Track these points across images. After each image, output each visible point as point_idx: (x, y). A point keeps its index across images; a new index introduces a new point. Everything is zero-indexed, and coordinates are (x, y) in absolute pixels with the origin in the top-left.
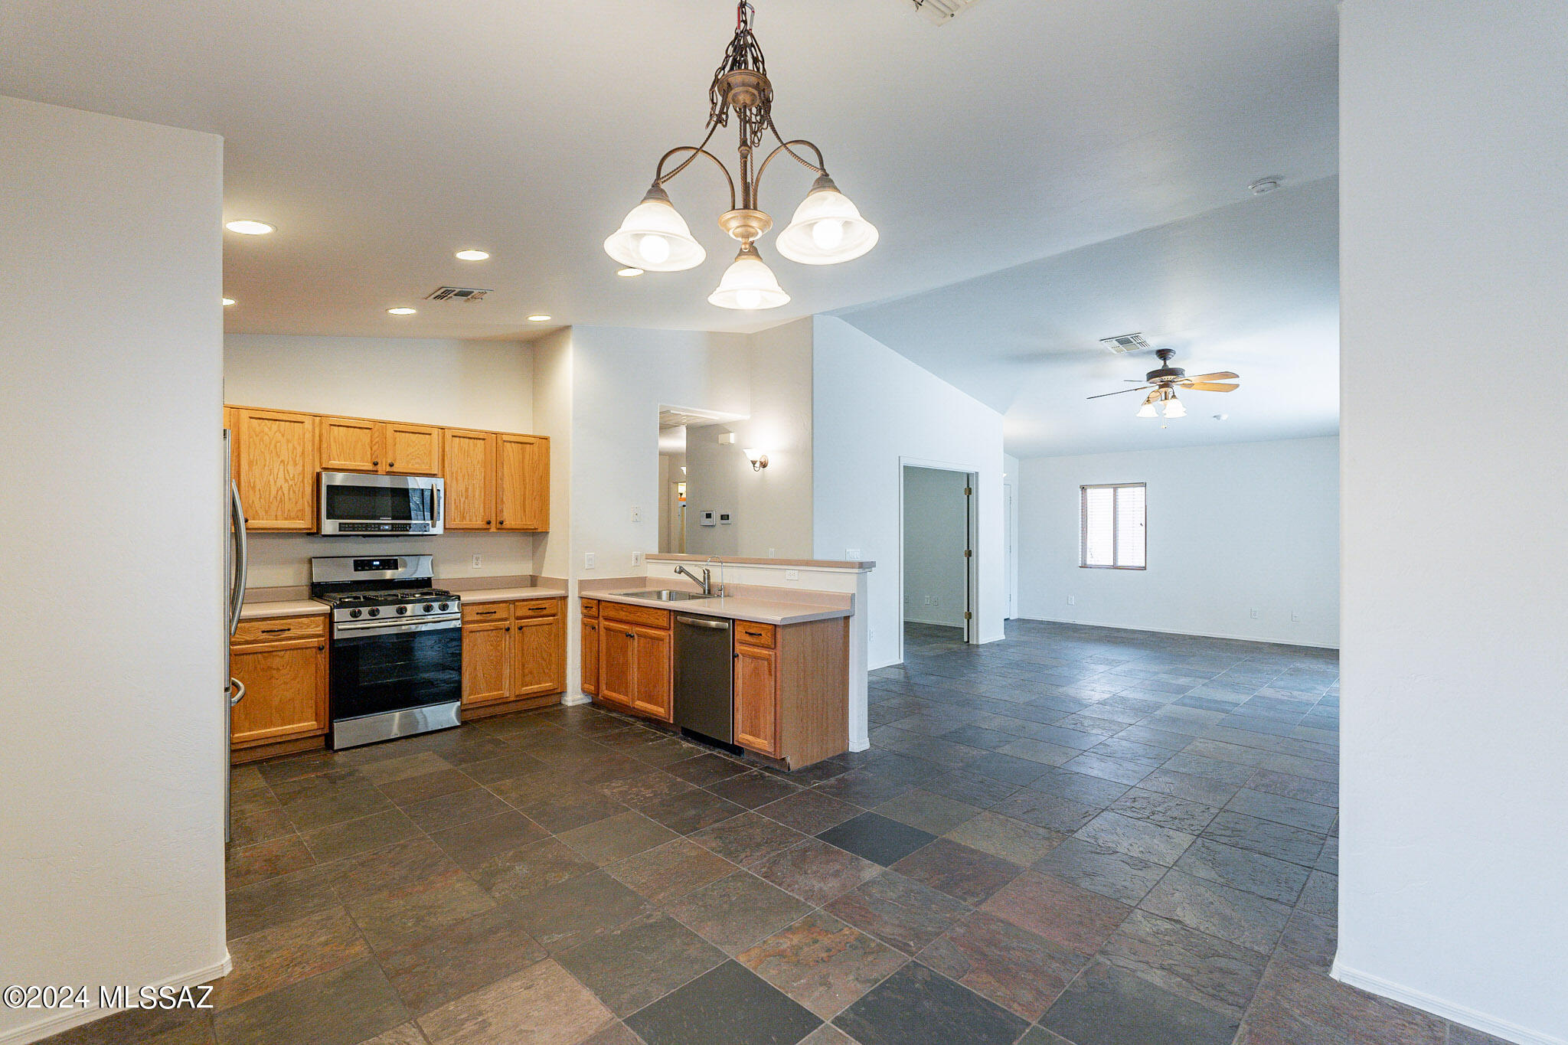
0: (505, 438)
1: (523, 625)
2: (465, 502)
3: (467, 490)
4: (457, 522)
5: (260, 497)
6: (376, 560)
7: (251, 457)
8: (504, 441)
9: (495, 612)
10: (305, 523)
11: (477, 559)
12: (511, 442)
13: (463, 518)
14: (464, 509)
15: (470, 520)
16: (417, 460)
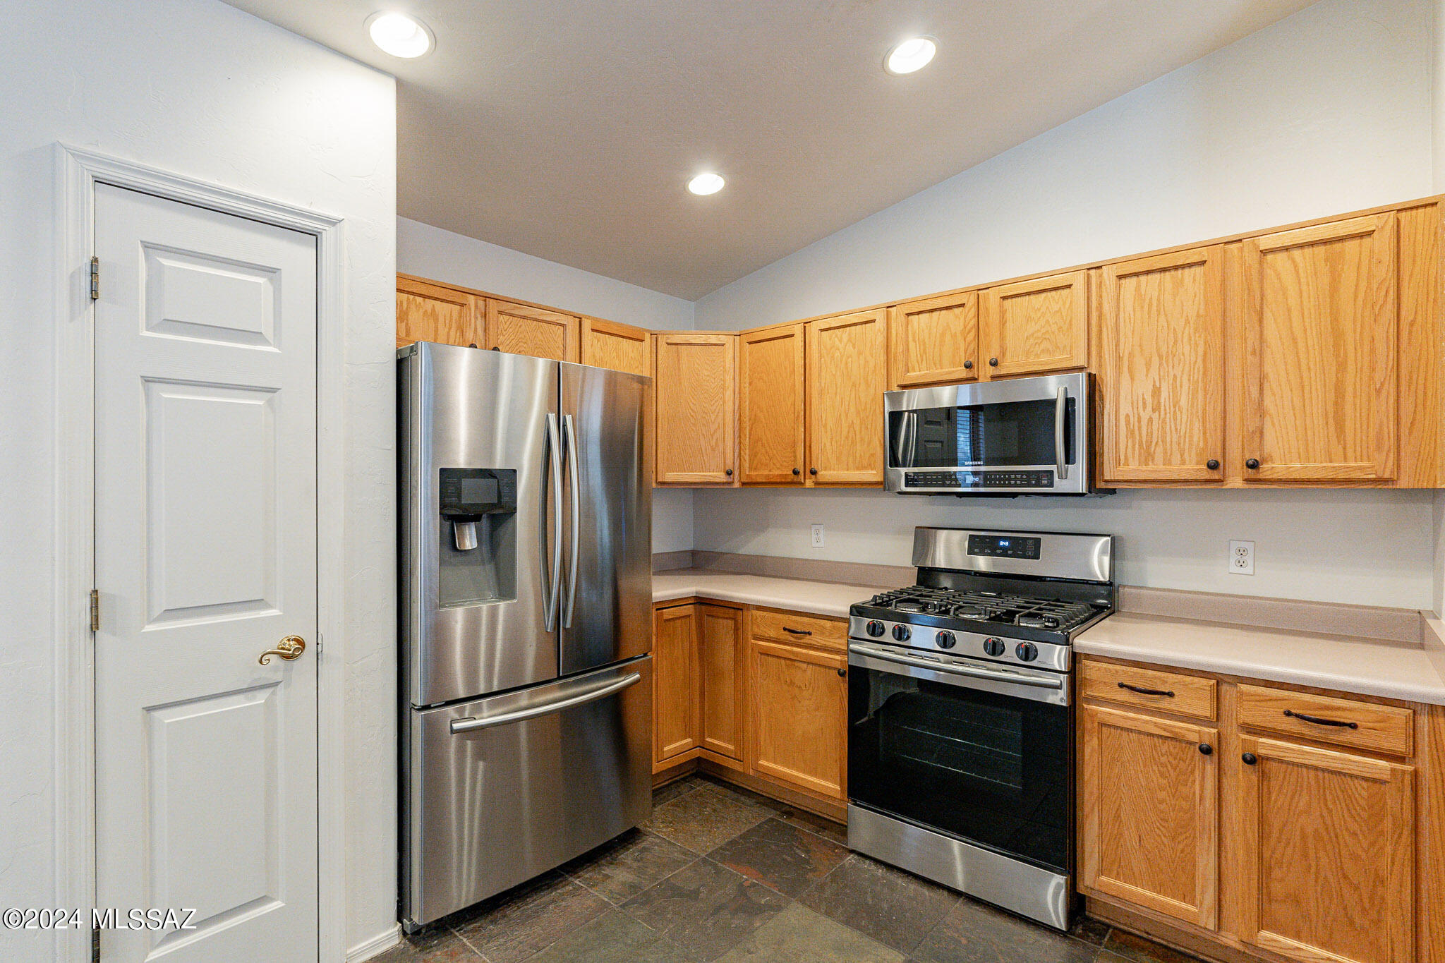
0: (1265, 243)
1: (1262, 751)
2: (1151, 420)
3: (1156, 392)
4: (1133, 465)
5: (832, 439)
6: (1005, 539)
7: (823, 385)
8: (1264, 252)
9: (1171, 695)
10: (874, 475)
11: (1242, 552)
12: (1287, 249)
13: (1148, 457)
14: (1150, 435)
15: (1167, 462)
16: (1045, 345)
